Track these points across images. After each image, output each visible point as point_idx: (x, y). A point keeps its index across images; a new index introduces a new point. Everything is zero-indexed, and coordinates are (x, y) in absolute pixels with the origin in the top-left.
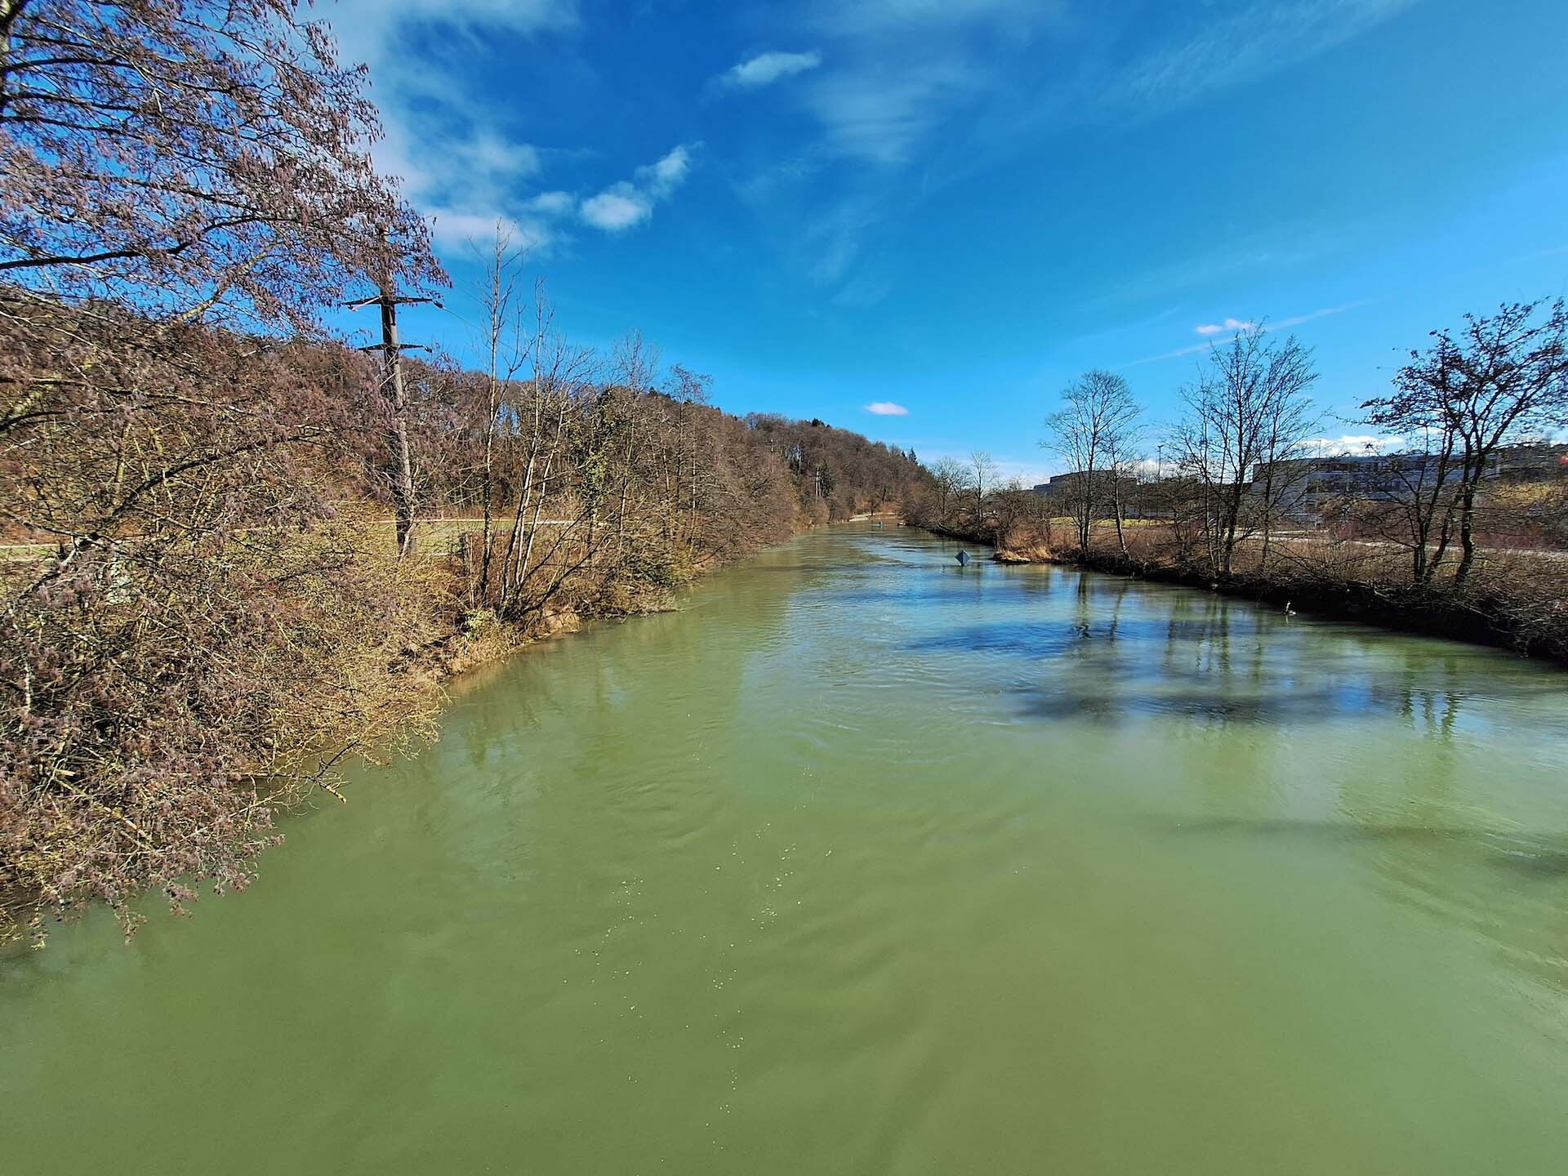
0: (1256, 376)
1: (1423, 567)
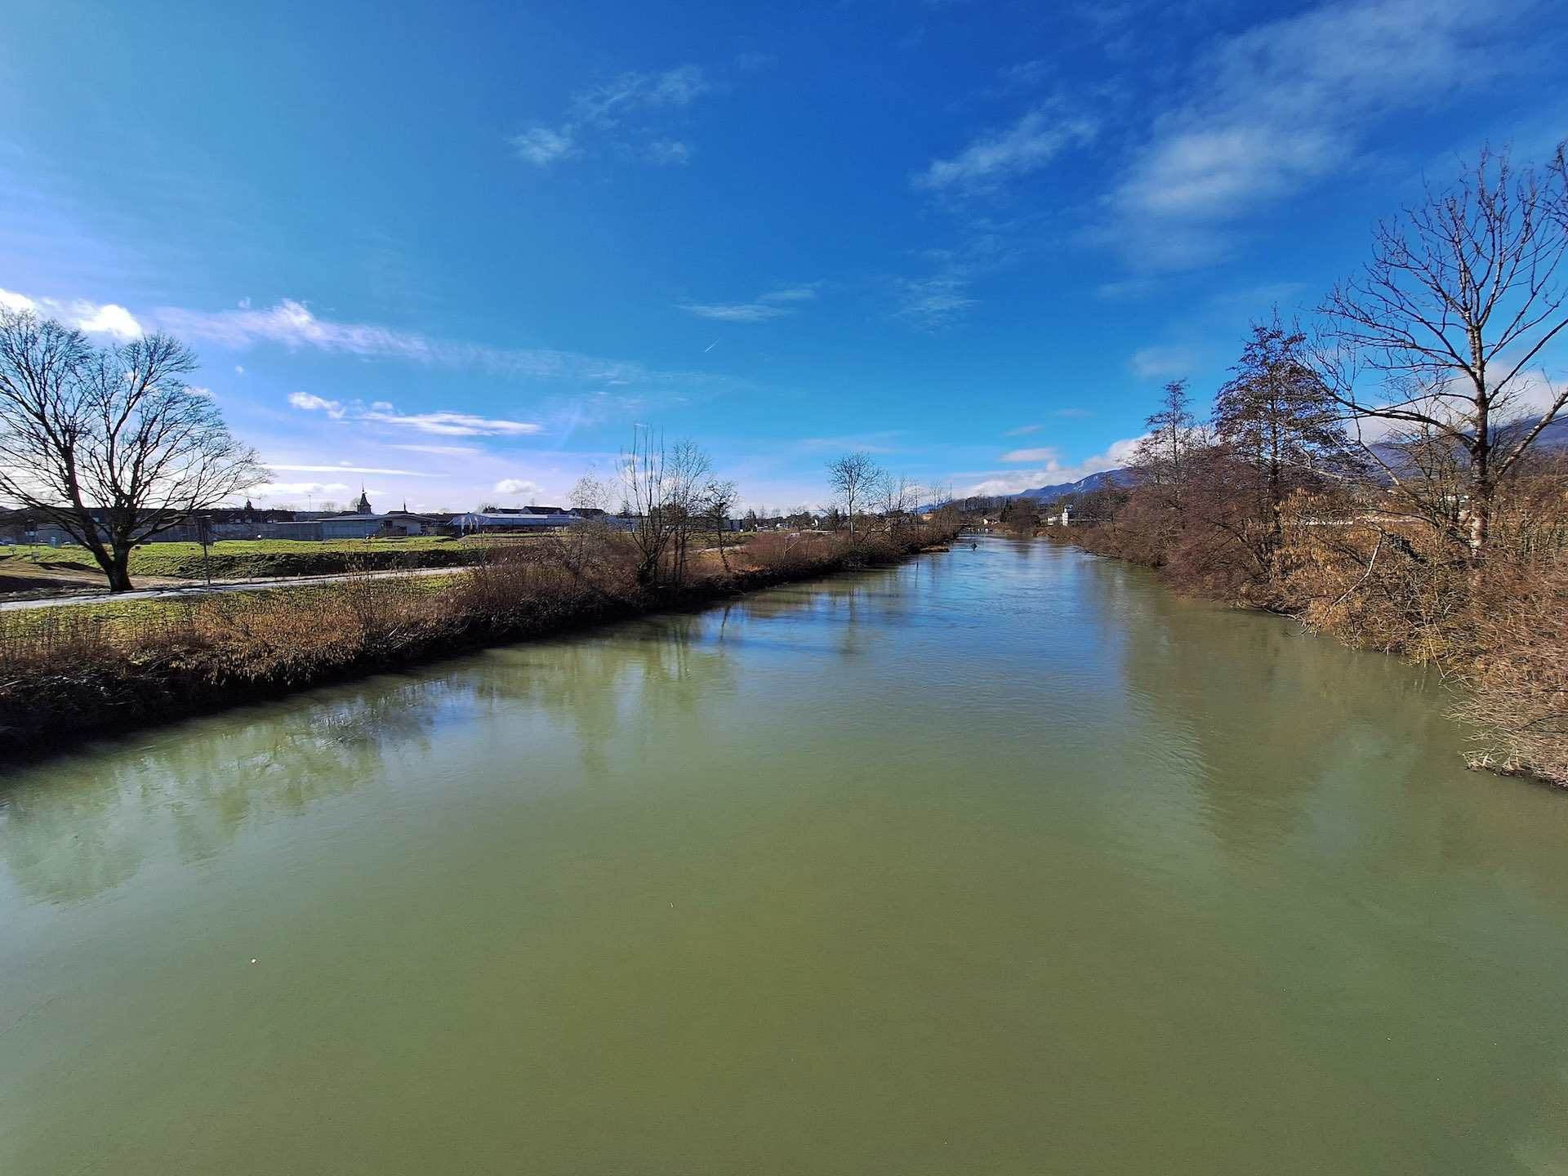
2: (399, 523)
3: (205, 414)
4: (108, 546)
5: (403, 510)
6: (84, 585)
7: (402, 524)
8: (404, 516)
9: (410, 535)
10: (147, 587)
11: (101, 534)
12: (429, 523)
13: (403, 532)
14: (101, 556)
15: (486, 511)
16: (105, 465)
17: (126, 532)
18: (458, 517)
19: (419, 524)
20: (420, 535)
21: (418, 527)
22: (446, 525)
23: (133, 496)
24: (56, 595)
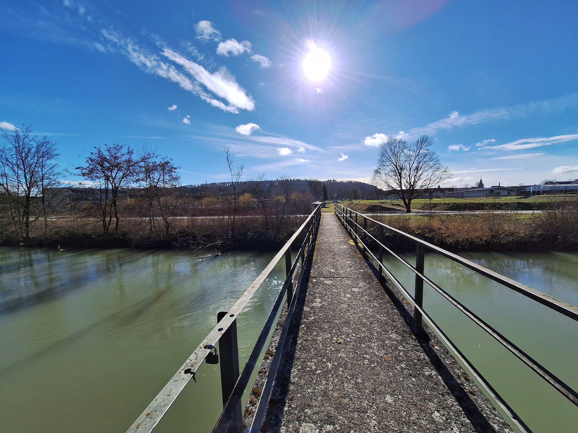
0: (30, 150)
1: (106, 226)
2: (496, 191)
3: (434, 158)
4: (407, 200)
5: (498, 185)
6: (400, 210)
7: (498, 191)
8: (499, 188)
9: (501, 196)
10: (414, 212)
11: (406, 197)
12: (512, 190)
13: (498, 195)
14: (405, 203)
15: (547, 183)
16: (408, 177)
17: (411, 196)
18: (530, 187)
19: (507, 192)
20: (507, 196)
21: (506, 193)
22: (522, 191)
23: (413, 185)
24: (395, 213)
